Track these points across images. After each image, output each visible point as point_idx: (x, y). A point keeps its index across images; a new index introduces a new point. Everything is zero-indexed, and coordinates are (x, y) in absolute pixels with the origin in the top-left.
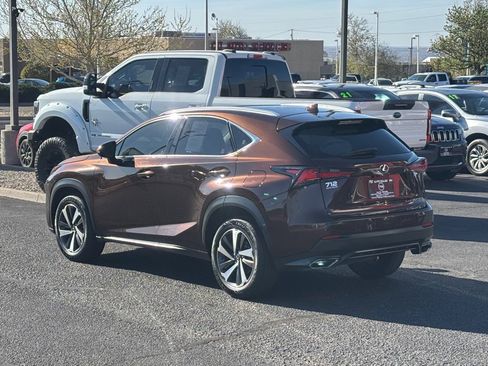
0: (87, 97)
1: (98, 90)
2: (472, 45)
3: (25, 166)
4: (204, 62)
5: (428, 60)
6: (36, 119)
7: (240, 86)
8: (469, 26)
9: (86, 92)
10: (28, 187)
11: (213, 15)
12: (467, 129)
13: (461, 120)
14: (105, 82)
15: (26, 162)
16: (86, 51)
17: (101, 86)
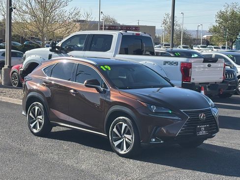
0: (51, 53)
1: (57, 49)
2: (229, 30)
3: (14, 86)
4: (111, 37)
5: (205, 36)
6: (24, 63)
7: (125, 48)
8: (227, 21)
9: (51, 50)
10: (18, 97)
11: (102, 12)
12: (237, 73)
13: (234, 67)
14: (60, 45)
15: (15, 84)
16: (41, 29)
17: (58, 47)
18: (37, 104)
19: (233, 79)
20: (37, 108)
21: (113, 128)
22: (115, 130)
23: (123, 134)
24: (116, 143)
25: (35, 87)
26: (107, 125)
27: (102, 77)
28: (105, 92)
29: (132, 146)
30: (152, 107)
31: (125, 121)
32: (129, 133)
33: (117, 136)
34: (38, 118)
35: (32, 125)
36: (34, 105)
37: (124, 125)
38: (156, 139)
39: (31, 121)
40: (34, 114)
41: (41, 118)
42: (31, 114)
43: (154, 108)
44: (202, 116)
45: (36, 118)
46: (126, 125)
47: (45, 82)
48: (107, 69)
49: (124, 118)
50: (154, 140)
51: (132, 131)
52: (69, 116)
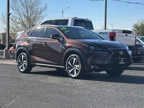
18: (23, 54)
19: (142, 50)
20: (23, 56)
21: (68, 62)
22: (69, 63)
23: (74, 65)
24: (70, 71)
25: (22, 44)
26: (64, 60)
27: (61, 34)
28: (63, 41)
29: (79, 72)
30: (91, 47)
31: (75, 57)
32: (77, 64)
33: (71, 66)
34: (24, 62)
35: (20, 67)
36: (21, 55)
37: (75, 59)
38: (94, 66)
39: (20, 64)
40: (21, 60)
41: (26, 62)
42: (19, 61)
43: (92, 48)
44: (121, 53)
45: (22, 63)
46: (76, 59)
47: (28, 41)
48: (64, 29)
49: (74, 55)
50: (93, 67)
51: (79, 62)
52: (42, 58)
